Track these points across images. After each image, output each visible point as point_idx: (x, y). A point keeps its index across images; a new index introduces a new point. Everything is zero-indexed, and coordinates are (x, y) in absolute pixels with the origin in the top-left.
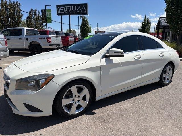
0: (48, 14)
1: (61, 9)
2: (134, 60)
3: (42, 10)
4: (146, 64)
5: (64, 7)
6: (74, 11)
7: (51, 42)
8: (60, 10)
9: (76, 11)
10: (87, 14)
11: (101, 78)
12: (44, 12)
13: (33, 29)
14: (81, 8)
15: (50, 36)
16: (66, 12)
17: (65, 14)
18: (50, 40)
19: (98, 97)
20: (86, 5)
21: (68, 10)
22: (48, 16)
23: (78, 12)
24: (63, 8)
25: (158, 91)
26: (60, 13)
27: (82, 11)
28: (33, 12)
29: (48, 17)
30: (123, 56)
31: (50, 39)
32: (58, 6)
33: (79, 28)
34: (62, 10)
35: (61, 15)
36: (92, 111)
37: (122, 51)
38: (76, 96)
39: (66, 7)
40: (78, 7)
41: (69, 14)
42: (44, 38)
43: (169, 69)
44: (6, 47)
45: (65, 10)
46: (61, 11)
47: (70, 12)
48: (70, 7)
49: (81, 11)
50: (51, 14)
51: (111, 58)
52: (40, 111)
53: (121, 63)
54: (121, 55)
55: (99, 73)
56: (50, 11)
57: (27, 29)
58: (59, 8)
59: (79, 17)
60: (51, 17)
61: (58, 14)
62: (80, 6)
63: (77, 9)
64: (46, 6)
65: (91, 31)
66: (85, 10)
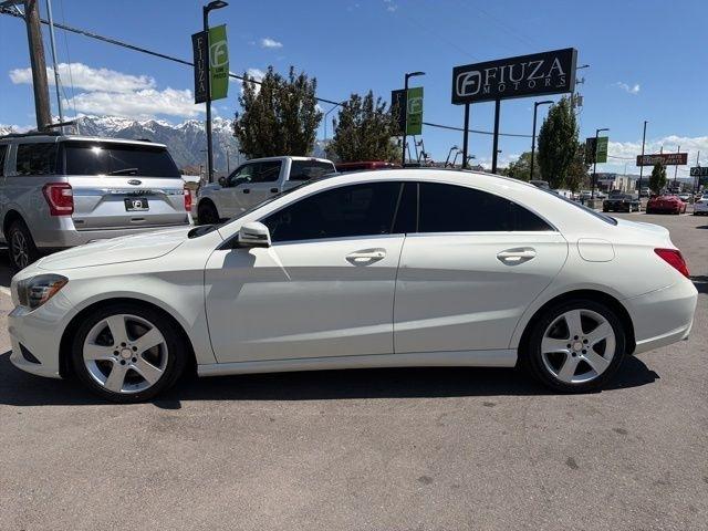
0: (413, 105)
1: (469, 80)
2: (349, 264)
3: (394, 93)
5: (477, 73)
6: (517, 82)
8: (465, 83)
10: (567, 88)
11: (205, 307)
12: (400, 97)
13: (318, 160)
14: (544, 69)
16: (487, 91)
17: (481, 98)
19: (207, 366)
20: (567, 56)
21: (494, 82)
22: (410, 111)
24: (475, 78)
26: (463, 94)
27: (547, 82)
28: (359, 104)
29: (410, 116)
30: (267, 245)
34: (473, 82)
35: (467, 101)
38: (135, 349)
40: (534, 66)
41: (497, 95)
45: (483, 81)
46: (469, 88)
47: (502, 87)
49: (544, 79)
50: (421, 102)
51: (253, 251)
52: (37, 362)
53: (285, 268)
56: (420, 91)
57: (294, 163)
58: (462, 79)
59: (537, 104)
61: (456, 100)
63: (527, 75)
64: (407, 76)
66: (562, 73)
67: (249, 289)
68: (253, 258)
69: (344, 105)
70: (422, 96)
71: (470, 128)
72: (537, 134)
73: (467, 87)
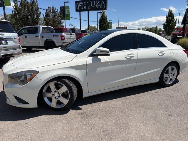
0: (67, 11)
2: (125, 59)
3: (61, 7)
4: (140, 63)
6: (93, 6)
7: (64, 39)
8: (79, 6)
9: (95, 6)
10: (106, 9)
12: (63, 9)
13: (49, 27)
14: (100, 3)
15: (64, 34)
16: (85, 8)
17: (84, 10)
18: (63, 38)
19: (85, 94)
21: (87, 6)
22: (66, 13)
23: (97, 7)
24: (81, 4)
25: (156, 91)
26: (79, 9)
28: (51, 10)
30: (109, 55)
31: (64, 36)
32: (76, 2)
33: (98, 25)
34: (81, 6)
35: (80, 11)
36: (79, 107)
37: (108, 50)
39: (85, 3)
40: (97, 2)
41: (88, 10)
42: (58, 36)
43: (173, 69)
44: (19, 45)
45: (84, 6)
46: (80, 7)
47: (89, 8)
48: (89, 2)
49: (100, 6)
50: (69, 10)
51: (99, 57)
52: (27, 103)
53: (109, 61)
54: (107, 54)
55: (85, 71)
56: (68, 7)
57: (43, 28)
58: (78, 4)
59: (98, 13)
60: (69, 14)
61: (77, 10)
62: (99, 1)
63: (95, 5)
64: (64, 3)
65: (111, 26)
66: (104, 5)
67: (99, 70)
68: (100, 59)
69: (46, 10)
70: (69, 9)
71: (81, 19)
72: (98, 21)
73: (79, 7)
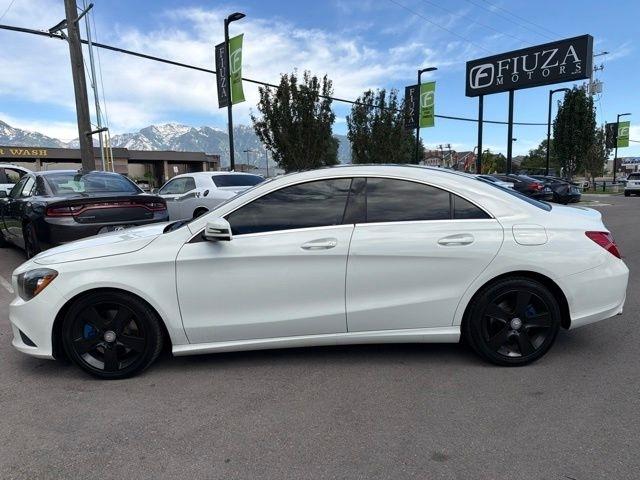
0: (426, 99)
1: (482, 73)
3: (408, 89)
5: (491, 66)
6: (530, 72)
8: (479, 76)
9: (538, 70)
12: (414, 92)
14: (559, 57)
16: (500, 82)
21: (507, 74)
22: (424, 104)
23: (546, 73)
24: (488, 71)
26: (477, 86)
27: (562, 70)
29: (424, 109)
32: (470, 65)
34: (486, 75)
39: (500, 62)
40: (548, 55)
41: (510, 86)
45: (496, 73)
47: (515, 78)
56: (432, 86)
58: (475, 72)
60: (432, 108)
61: (470, 93)
62: (556, 50)
66: (577, 60)
70: (434, 90)
71: (484, 119)
73: (480, 79)
